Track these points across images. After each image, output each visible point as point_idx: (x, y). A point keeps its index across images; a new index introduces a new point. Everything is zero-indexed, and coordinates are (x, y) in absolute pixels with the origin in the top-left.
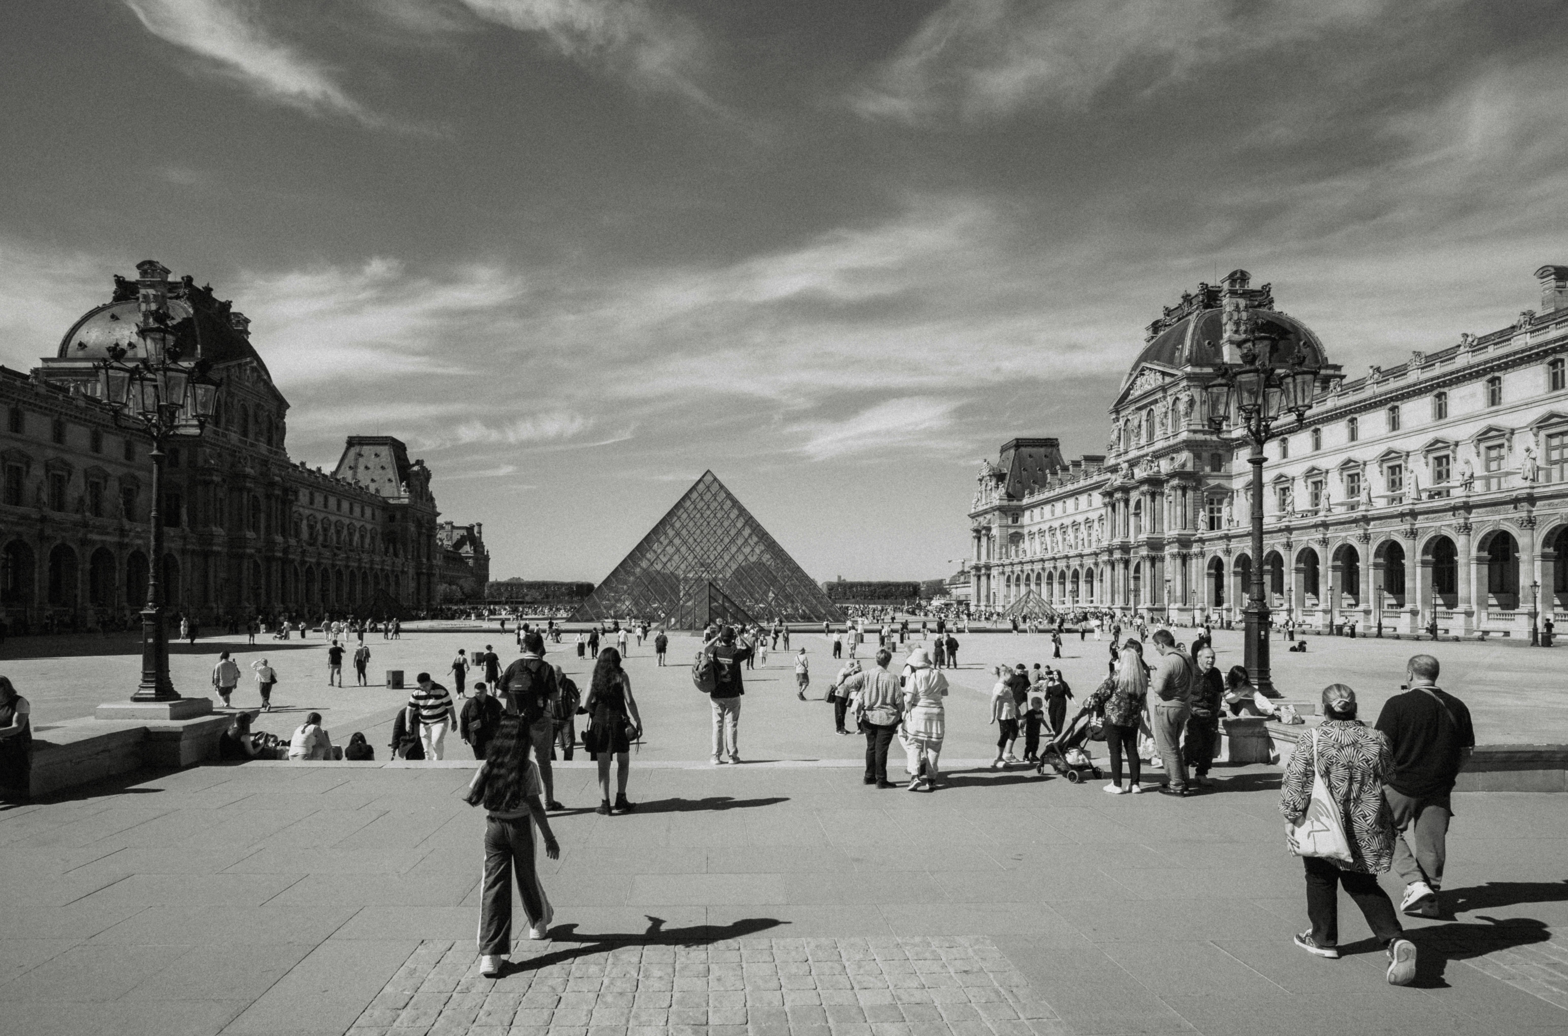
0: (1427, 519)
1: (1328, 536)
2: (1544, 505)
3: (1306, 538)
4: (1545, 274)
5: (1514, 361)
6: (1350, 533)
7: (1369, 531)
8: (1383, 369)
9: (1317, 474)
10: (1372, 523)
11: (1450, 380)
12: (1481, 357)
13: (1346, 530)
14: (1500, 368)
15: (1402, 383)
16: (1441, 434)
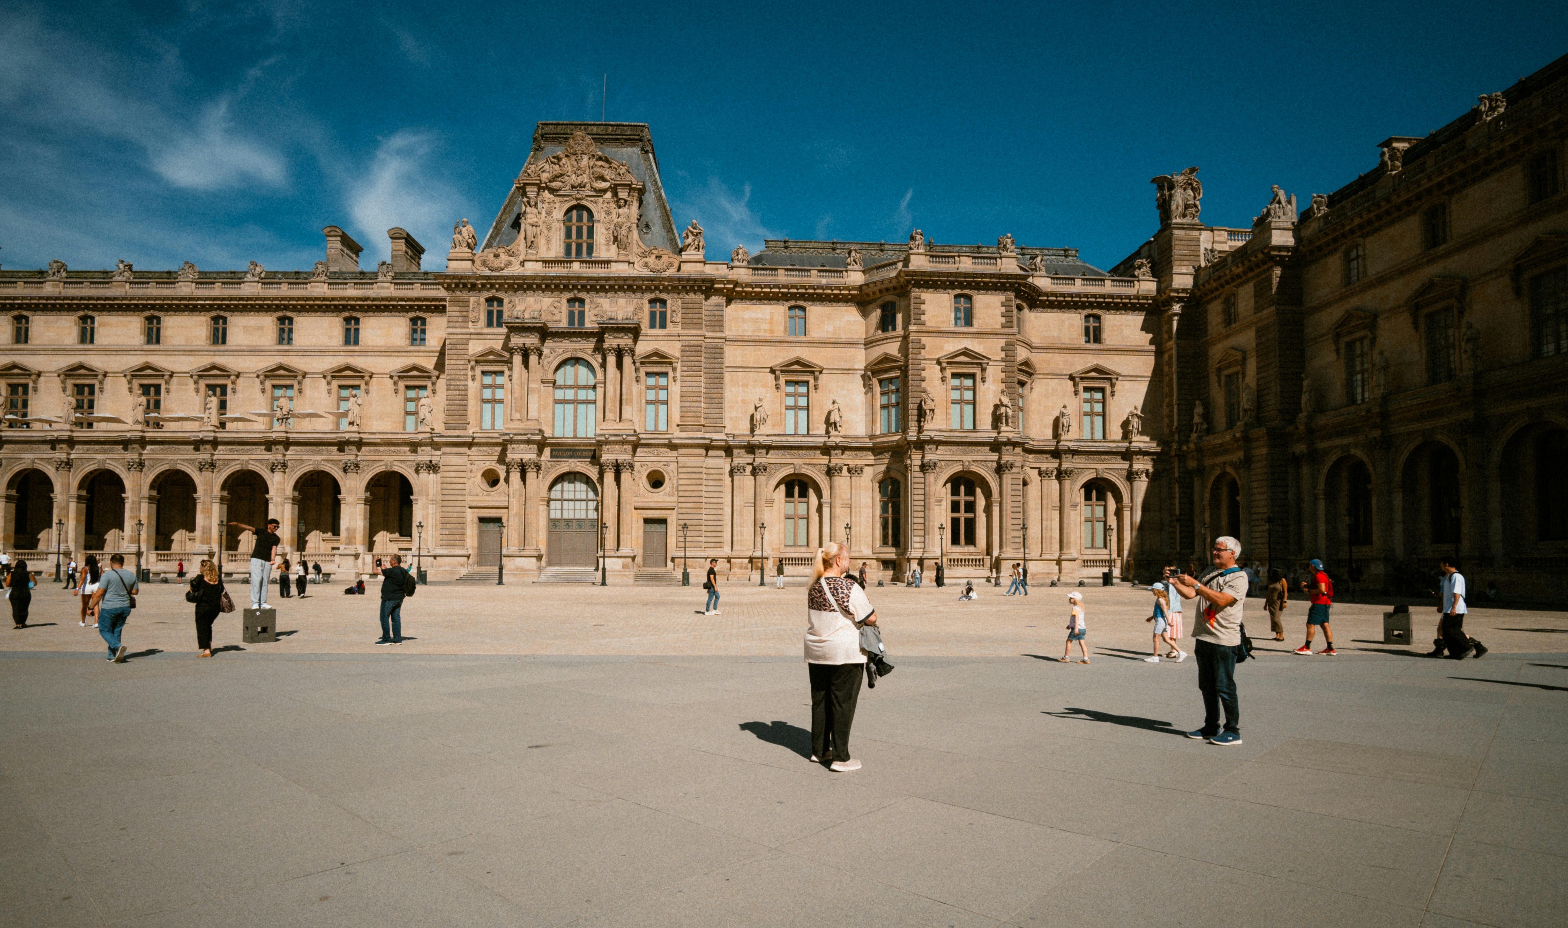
0: (231, 450)
1: (72, 456)
2: (370, 451)
3: (31, 456)
4: (332, 233)
5: (311, 306)
6: (111, 456)
7: (144, 457)
8: (134, 269)
9: (18, 375)
10: (149, 447)
11: (236, 306)
12: (272, 292)
13: (105, 452)
14: (295, 309)
15: (166, 292)
16: (220, 360)
